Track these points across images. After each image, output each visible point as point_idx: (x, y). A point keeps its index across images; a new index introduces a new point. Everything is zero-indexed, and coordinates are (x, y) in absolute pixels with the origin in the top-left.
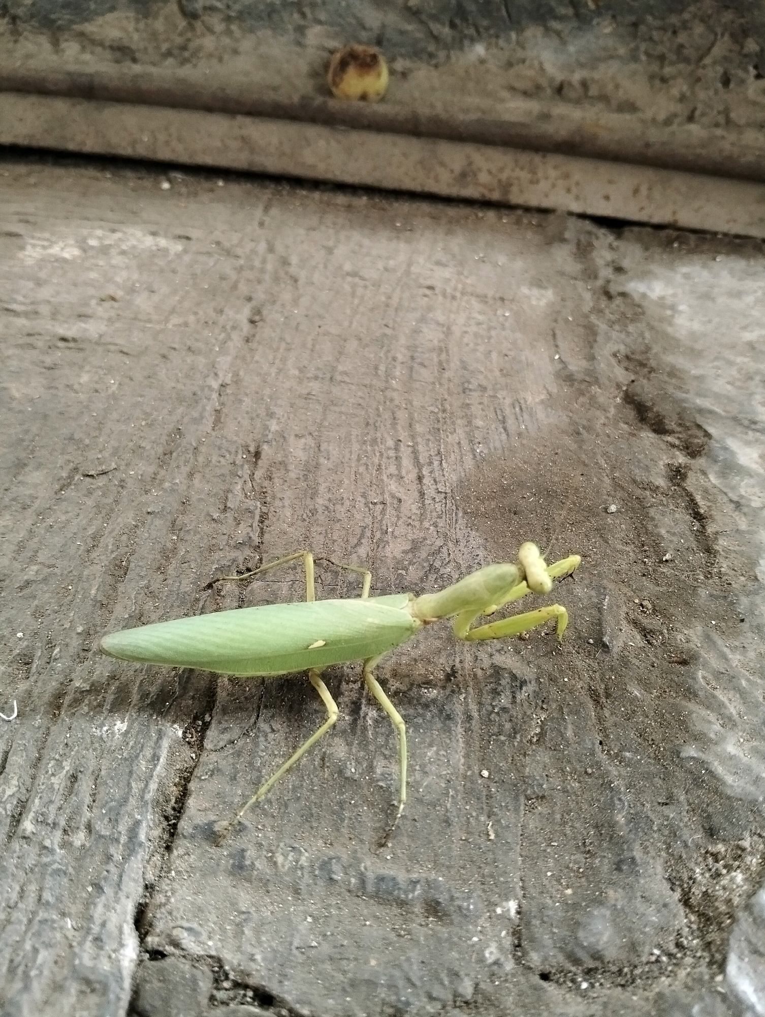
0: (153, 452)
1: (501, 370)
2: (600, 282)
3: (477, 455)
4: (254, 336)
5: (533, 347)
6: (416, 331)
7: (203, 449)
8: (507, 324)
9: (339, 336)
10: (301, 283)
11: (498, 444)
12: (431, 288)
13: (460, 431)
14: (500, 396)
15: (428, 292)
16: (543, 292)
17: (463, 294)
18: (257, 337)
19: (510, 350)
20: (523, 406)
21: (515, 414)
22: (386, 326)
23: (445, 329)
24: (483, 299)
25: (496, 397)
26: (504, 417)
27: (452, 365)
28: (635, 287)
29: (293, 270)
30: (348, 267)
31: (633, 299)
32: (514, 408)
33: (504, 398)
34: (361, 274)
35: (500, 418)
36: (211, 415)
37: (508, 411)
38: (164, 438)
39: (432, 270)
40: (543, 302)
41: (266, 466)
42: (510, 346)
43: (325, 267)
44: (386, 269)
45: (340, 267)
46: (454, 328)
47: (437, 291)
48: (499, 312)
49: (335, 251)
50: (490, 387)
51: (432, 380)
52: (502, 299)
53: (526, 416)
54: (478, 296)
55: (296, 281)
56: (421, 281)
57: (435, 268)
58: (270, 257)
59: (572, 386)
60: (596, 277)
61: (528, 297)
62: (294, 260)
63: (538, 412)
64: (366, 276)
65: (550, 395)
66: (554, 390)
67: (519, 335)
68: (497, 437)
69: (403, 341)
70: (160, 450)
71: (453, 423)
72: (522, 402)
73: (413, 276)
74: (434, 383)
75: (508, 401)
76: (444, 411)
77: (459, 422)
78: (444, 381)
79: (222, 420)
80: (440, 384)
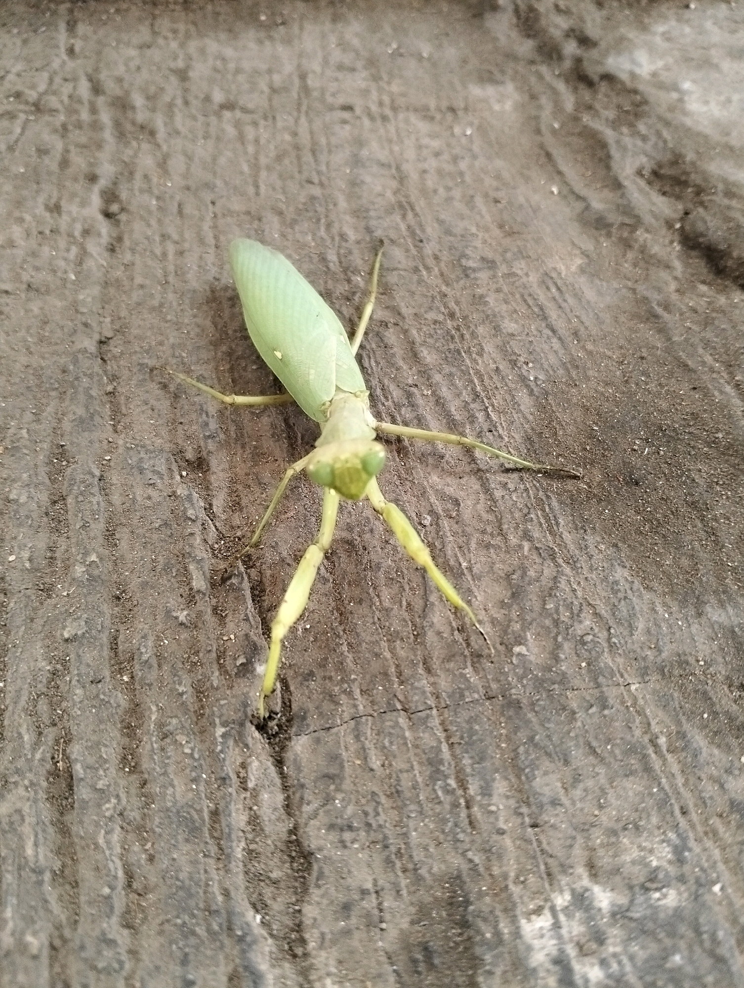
0: (34, 506)
1: (501, 226)
2: (568, 64)
3: (532, 384)
4: (120, 239)
5: (527, 179)
6: (354, 183)
7: (115, 478)
8: (476, 148)
9: (248, 213)
10: (161, 135)
11: (553, 359)
12: (348, 108)
13: (489, 348)
14: (519, 272)
15: (346, 115)
16: (501, 88)
17: (394, 109)
18: (127, 243)
19: (497, 189)
20: (559, 282)
21: (554, 299)
22: (310, 182)
23: (394, 171)
24: (425, 114)
25: (514, 275)
26: (541, 309)
27: (429, 230)
28: (616, 64)
29: (141, 117)
30: (218, 97)
31: (623, 83)
32: (548, 288)
33: (527, 275)
34: (241, 103)
35: (536, 310)
36: (103, 404)
37: (542, 297)
38: (43, 470)
39: (337, 80)
40: (508, 106)
41: (225, 484)
42: (495, 184)
43: (186, 103)
44: (274, 90)
45: (208, 99)
46: (406, 167)
47: (358, 111)
48: (457, 130)
49: (191, 74)
50: (498, 259)
51: (411, 264)
52: (452, 110)
53: (571, 301)
54: (416, 110)
55: (152, 133)
56: (330, 100)
57: (340, 75)
58: (101, 100)
59: (609, 235)
60: (560, 58)
61: (485, 100)
62: (138, 100)
63: (584, 289)
64: (250, 106)
65: (588, 256)
66: (588, 245)
67: (499, 163)
68: (546, 347)
69: (343, 204)
70: (44, 497)
71: (474, 335)
72: (554, 275)
73: (315, 94)
74: (416, 270)
75: (533, 279)
76: (452, 315)
77: (481, 330)
78: (430, 262)
79: (124, 411)
80: (427, 268)
